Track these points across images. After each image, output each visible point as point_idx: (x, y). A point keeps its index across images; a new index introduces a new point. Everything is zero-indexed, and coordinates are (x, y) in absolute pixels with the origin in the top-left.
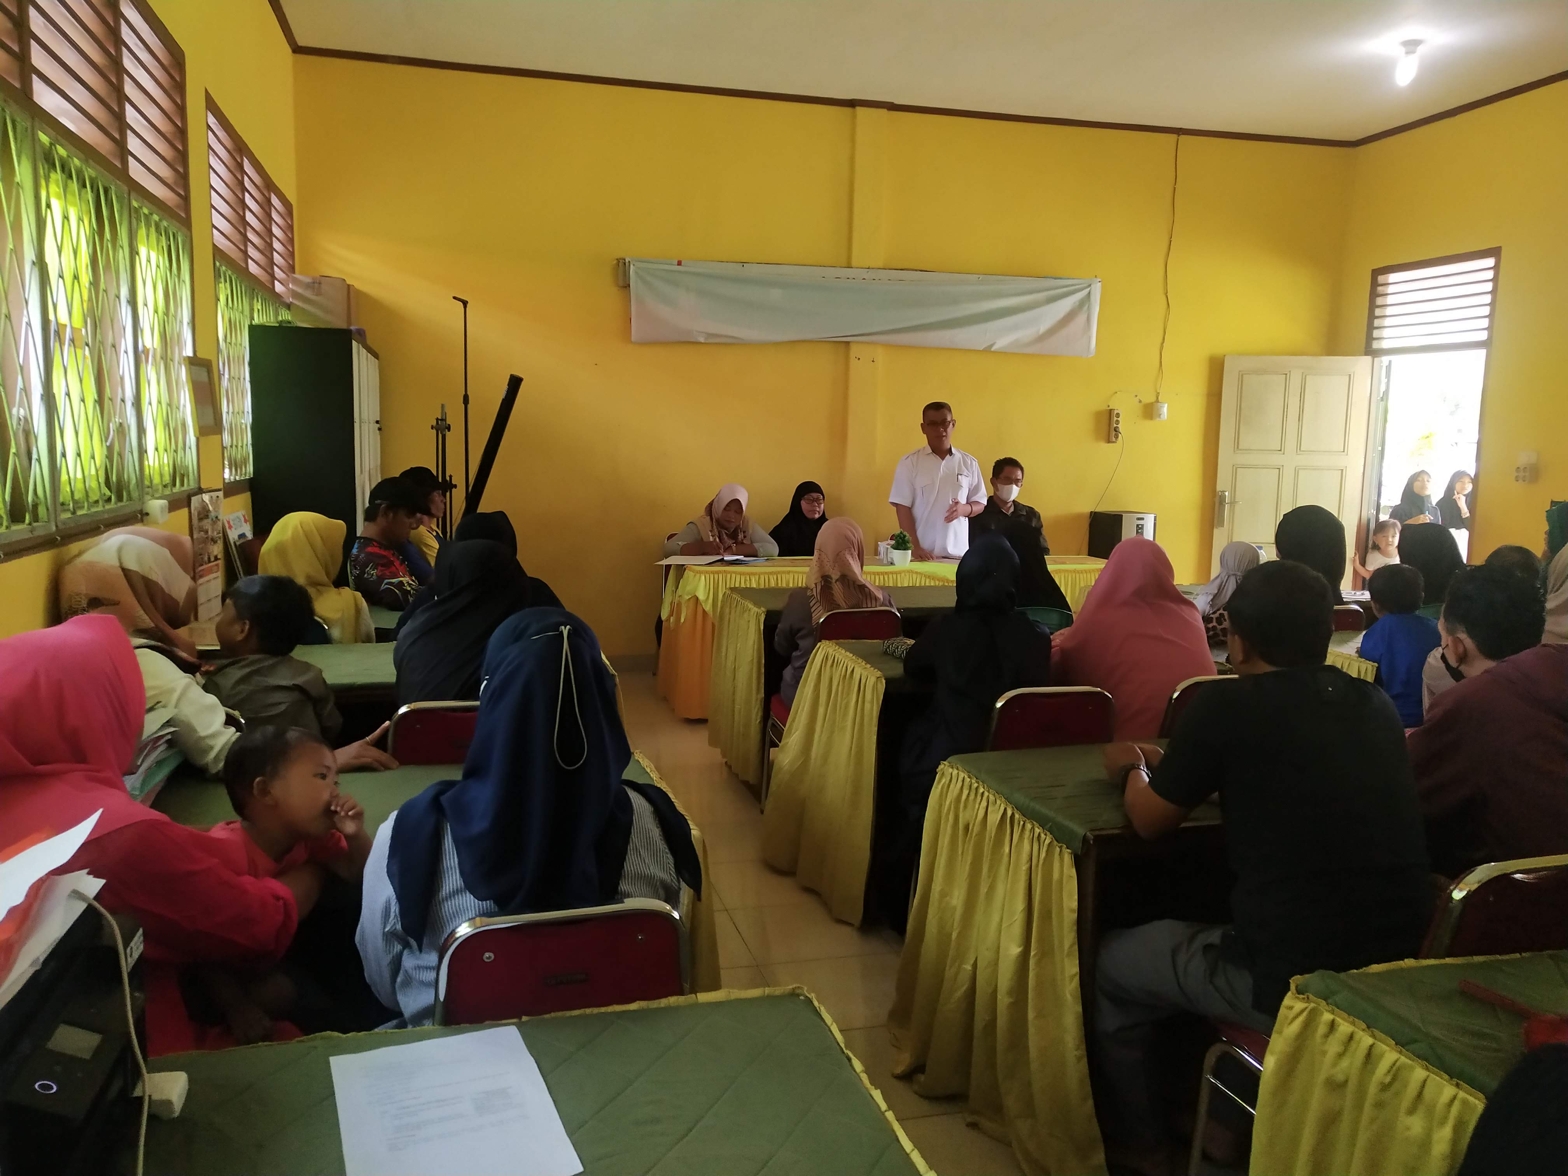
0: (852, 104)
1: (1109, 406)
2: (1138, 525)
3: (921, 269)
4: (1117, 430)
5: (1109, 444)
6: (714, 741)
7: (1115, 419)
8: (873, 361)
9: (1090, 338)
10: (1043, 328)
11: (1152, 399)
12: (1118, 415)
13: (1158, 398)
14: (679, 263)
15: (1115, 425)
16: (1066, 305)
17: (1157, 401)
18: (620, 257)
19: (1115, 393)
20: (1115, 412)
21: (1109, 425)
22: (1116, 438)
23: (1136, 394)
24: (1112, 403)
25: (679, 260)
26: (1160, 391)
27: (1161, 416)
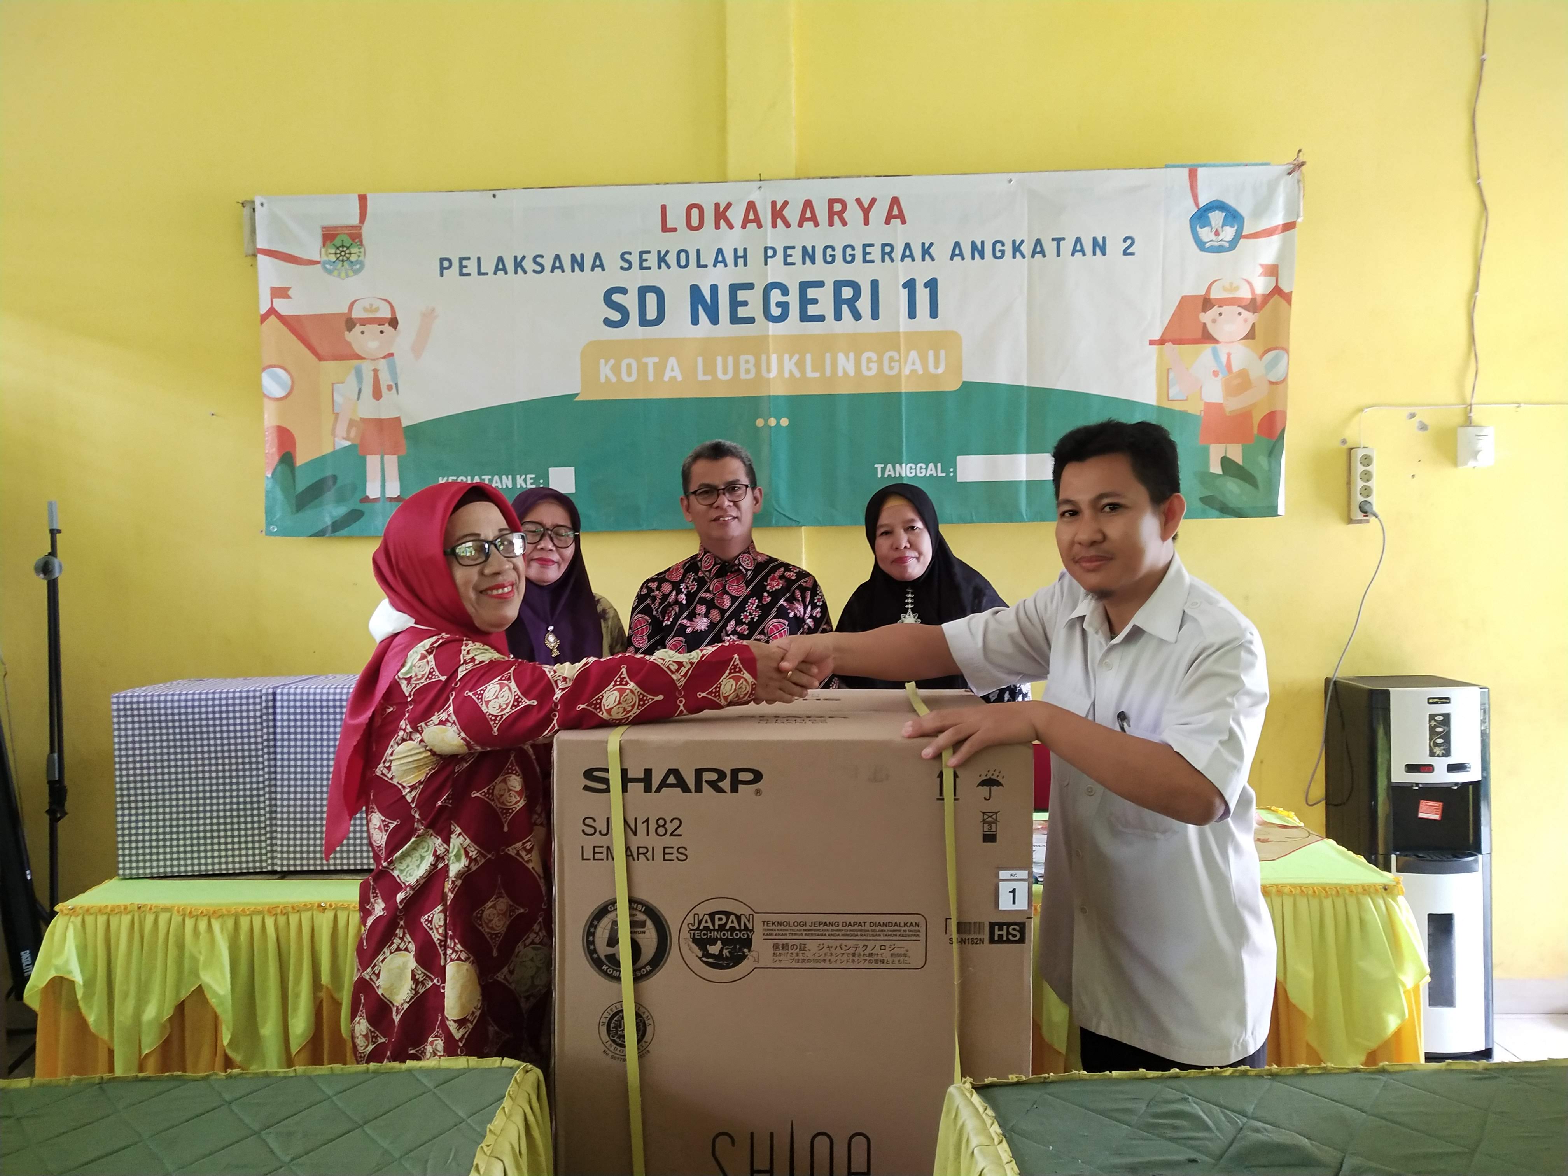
1: (1344, 442)
2: (1432, 717)
4: (1369, 493)
5: (1351, 525)
7: (1362, 467)
11: (1453, 419)
12: (1367, 460)
13: (1468, 416)
15: (1362, 484)
17: (1468, 422)
18: (248, 199)
19: (1361, 410)
20: (1360, 453)
21: (1349, 483)
22: (1365, 512)
23: (1412, 410)
24: (1352, 434)
25: (362, 193)
26: (1474, 401)
27: (1479, 456)
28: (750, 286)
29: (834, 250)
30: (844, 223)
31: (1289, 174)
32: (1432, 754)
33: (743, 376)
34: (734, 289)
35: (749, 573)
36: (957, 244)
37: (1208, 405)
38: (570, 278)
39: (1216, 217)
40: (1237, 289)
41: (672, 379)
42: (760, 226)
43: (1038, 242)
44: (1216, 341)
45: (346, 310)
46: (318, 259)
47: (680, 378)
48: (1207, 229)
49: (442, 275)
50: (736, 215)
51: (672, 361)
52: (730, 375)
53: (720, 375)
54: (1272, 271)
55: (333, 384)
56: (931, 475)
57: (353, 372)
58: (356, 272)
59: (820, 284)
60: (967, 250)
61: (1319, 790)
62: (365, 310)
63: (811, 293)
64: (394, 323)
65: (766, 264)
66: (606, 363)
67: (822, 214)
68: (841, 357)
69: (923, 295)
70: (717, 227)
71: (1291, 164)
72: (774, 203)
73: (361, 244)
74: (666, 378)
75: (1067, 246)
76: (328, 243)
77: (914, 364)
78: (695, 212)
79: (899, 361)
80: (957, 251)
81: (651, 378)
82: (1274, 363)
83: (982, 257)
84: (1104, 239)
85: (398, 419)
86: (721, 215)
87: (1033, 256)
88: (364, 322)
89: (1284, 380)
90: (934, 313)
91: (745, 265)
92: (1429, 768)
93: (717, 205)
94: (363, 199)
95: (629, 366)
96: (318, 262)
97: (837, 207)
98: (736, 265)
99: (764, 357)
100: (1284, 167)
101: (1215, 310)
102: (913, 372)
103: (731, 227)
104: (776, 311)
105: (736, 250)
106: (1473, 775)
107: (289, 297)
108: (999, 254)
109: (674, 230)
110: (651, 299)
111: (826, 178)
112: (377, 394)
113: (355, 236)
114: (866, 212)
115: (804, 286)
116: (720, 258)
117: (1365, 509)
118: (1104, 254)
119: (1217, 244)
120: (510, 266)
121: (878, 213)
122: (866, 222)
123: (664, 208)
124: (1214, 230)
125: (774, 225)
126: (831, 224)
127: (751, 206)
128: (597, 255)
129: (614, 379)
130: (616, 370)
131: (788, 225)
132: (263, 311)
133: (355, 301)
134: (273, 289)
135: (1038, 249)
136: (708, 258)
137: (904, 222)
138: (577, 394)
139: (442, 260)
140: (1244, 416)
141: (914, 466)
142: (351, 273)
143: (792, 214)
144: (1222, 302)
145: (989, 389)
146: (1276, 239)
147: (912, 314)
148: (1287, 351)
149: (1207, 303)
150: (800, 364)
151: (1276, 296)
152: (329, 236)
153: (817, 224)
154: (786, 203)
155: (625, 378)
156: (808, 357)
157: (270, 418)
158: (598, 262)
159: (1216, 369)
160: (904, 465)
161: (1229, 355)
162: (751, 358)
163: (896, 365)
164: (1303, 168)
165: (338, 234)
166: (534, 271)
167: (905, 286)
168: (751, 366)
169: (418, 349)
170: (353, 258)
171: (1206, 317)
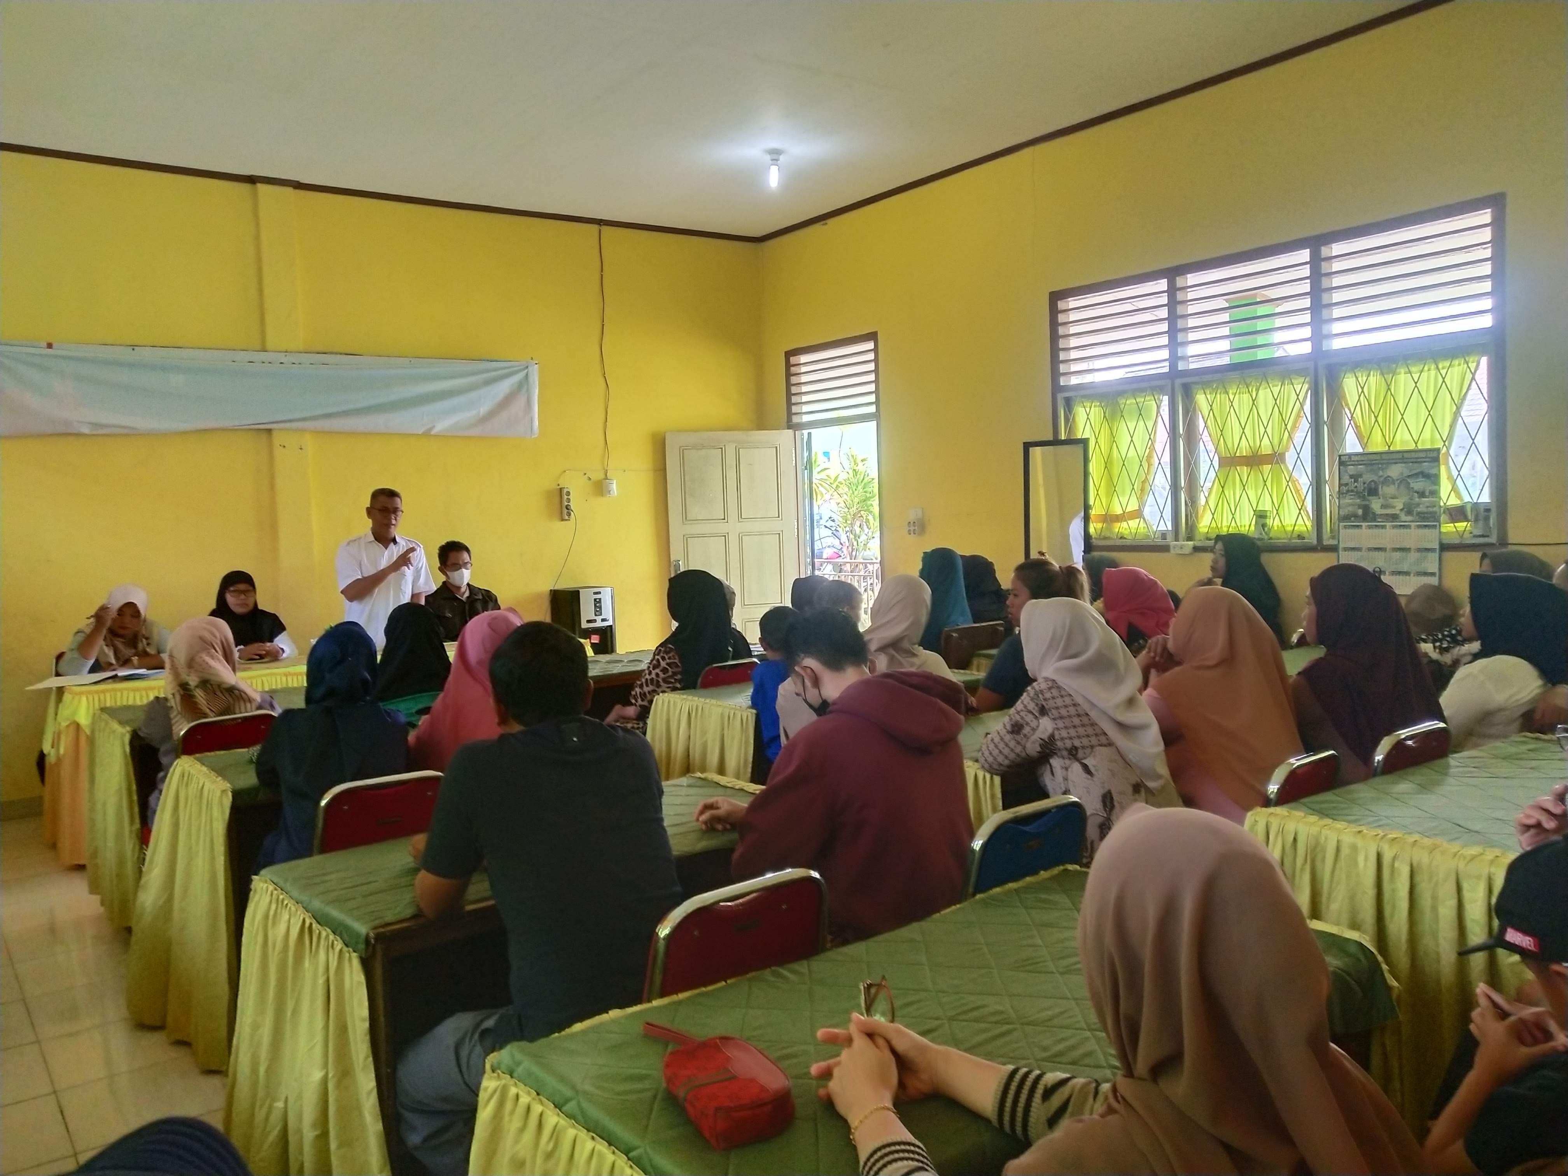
0: (251, 180)
1: (559, 485)
2: (595, 600)
3: (346, 352)
4: (569, 507)
5: (563, 522)
6: (94, 888)
7: (566, 497)
8: (301, 449)
9: (532, 420)
10: (483, 410)
11: (600, 476)
12: (568, 493)
13: (606, 475)
14: (50, 346)
15: (567, 504)
16: (505, 387)
17: (606, 478)
19: (564, 472)
20: (565, 491)
21: (561, 503)
22: (568, 516)
23: (585, 472)
24: (561, 482)
25: (50, 341)
26: (608, 469)
27: (611, 493)
32: (596, 615)
92: (595, 621)
106: (610, 623)
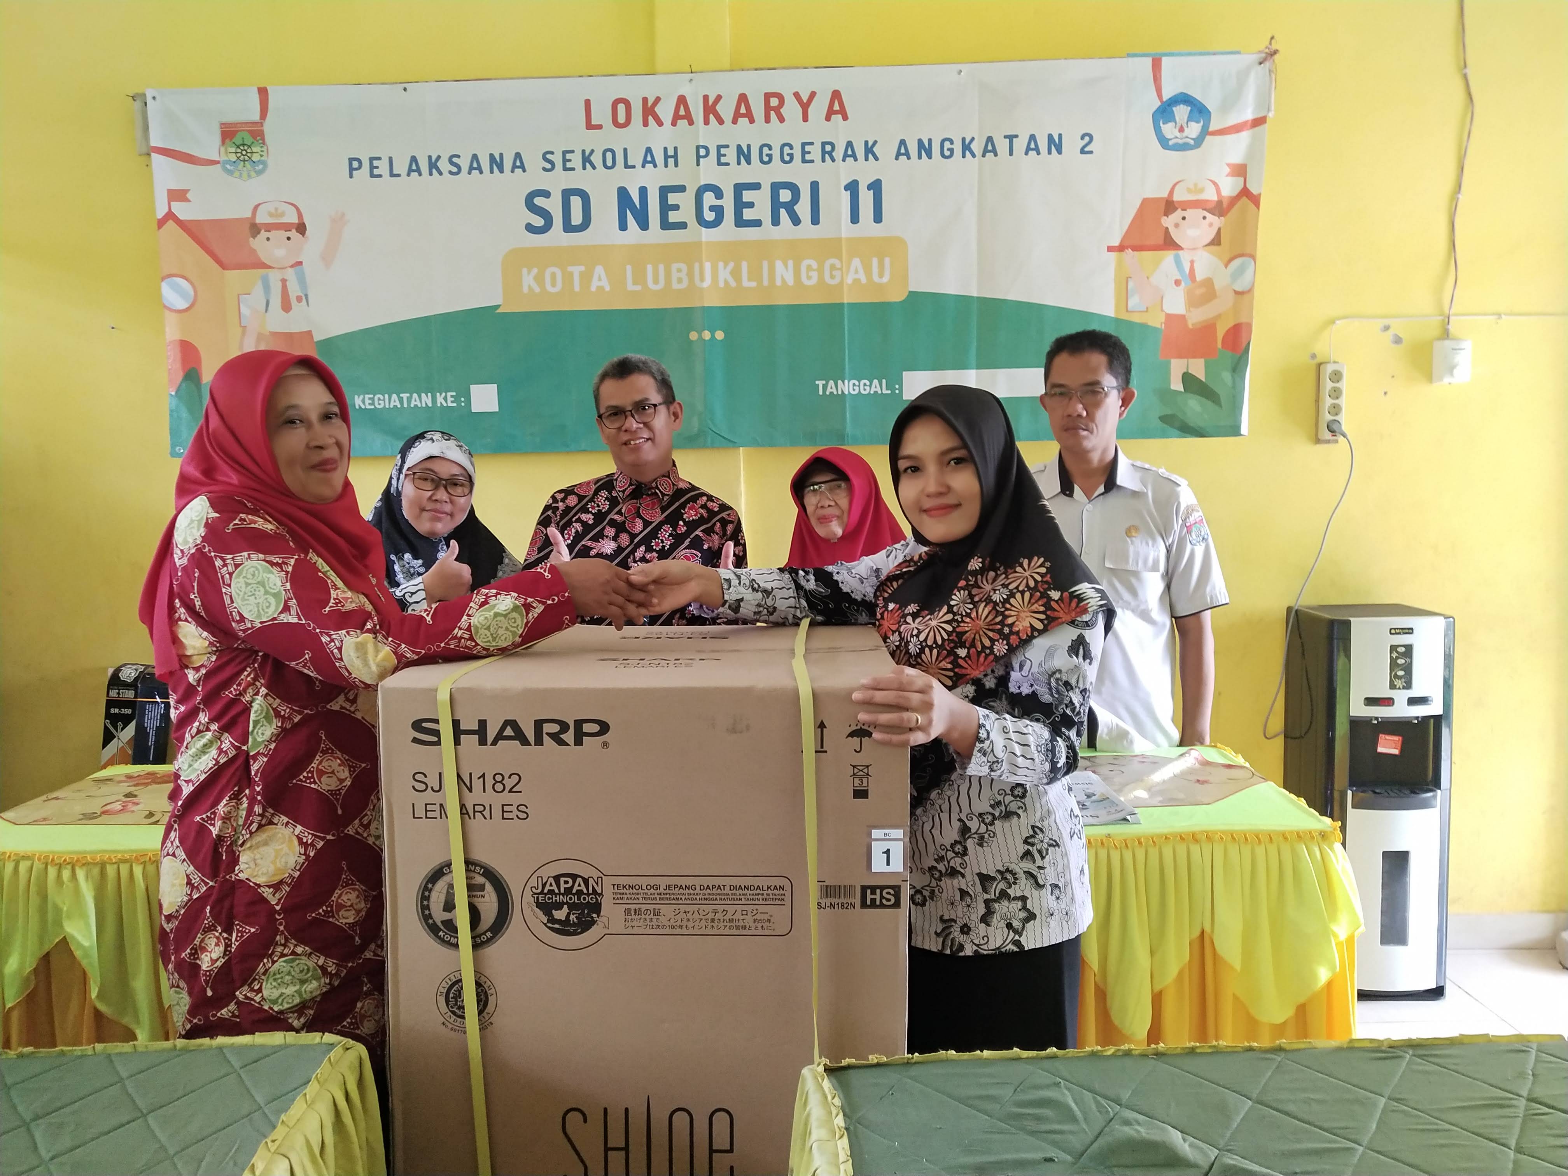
1: (1314, 356)
2: (1393, 648)
4: (1338, 411)
5: (1318, 446)
7: (1331, 383)
11: (1430, 332)
12: (1337, 376)
13: (1445, 329)
15: (1331, 401)
17: (1446, 335)
18: (140, 91)
19: (1333, 322)
20: (1329, 369)
21: (1317, 401)
22: (1333, 432)
23: (1386, 322)
24: (1321, 349)
25: (262, 86)
26: (1453, 311)
27: (1455, 371)
28: (681, 189)
29: (770, 148)
30: (782, 119)
31: (1260, 63)
32: (1392, 686)
33: (675, 286)
34: (664, 191)
35: (666, 498)
36: (903, 142)
37: (1169, 317)
38: (489, 179)
39: (1181, 112)
40: (1202, 190)
41: (600, 289)
42: (691, 123)
43: (990, 139)
44: (1178, 247)
45: (249, 215)
46: (217, 159)
47: (608, 288)
48: (1171, 125)
49: (351, 176)
50: (665, 111)
51: (599, 270)
52: (661, 284)
53: (651, 285)
54: (1240, 171)
55: (239, 295)
56: (876, 392)
57: (260, 283)
58: (259, 173)
59: (756, 186)
60: (913, 149)
61: (1277, 723)
62: (271, 215)
63: (747, 196)
64: (301, 228)
65: (698, 164)
66: (529, 272)
67: (758, 109)
68: (779, 264)
69: (866, 198)
70: (646, 124)
71: (1260, 52)
72: (706, 98)
73: (264, 143)
74: (593, 288)
75: (1020, 144)
76: (227, 141)
77: (856, 272)
78: (621, 108)
79: (841, 269)
80: (902, 150)
81: (577, 288)
82: (1241, 271)
83: (930, 156)
84: (1060, 136)
85: (309, 333)
86: (649, 111)
87: (984, 156)
88: (269, 227)
89: (1250, 291)
90: (878, 218)
91: (676, 165)
92: (1389, 702)
93: (645, 100)
94: (263, 92)
95: (553, 276)
96: (218, 162)
97: (774, 102)
98: (666, 166)
99: (697, 266)
100: (1254, 56)
101: (1179, 213)
102: (857, 281)
103: (660, 123)
104: (709, 216)
105: (666, 149)
106: (1435, 708)
107: (189, 201)
108: (947, 153)
109: (600, 127)
110: (576, 202)
111: (761, 69)
112: (286, 306)
113: (257, 133)
114: (805, 107)
115: (739, 189)
116: (648, 158)
117: (1333, 429)
118: (1060, 152)
119: (1180, 142)
120: (424, 166)
121: (819, 108)
122: (805, 119)
123: (588, 103)
124: (1178, 125)
125: (706, 122)
126: (767, 120)
127: (682, 100)
128: (518, 155)
129: (537, 290)
130: (539, 279)
131: (721, 121)
132: (160, 215)
133: (259, 205)
134: (170, 192)
135: (990, 147)
136: (636, 158)
137: (845, 118)
138: (498, 306)
139: (351, 160)
140: (1209, 328)
141: (857, 383)
142: (253, 174)
143: (726, 109)
144: (1186, 205)
145: (936, 298)
146: (1245, 136)
147: (855, 218)
148: (1253, 257)
149: (1170, 206)
150: (736, 273)
151: (1245, 198)
152: (228, 133)
153: (752, 121)
154: (719, 98)
155: (549, 288)
156: (744, 266)
157: (172, 332)
158: (519, 163)
159: (1179, 277)
160: (846, 382)
161: (1192, 262)
162: (684, 267)
163: (837, 273)
164: (1276, 57)
165: (238, 131)
166: (451, 173)
167: (846, 188)
168: (683, 275)
169: (328, 257)
170: (256, 158)
171: (1168, 222)
